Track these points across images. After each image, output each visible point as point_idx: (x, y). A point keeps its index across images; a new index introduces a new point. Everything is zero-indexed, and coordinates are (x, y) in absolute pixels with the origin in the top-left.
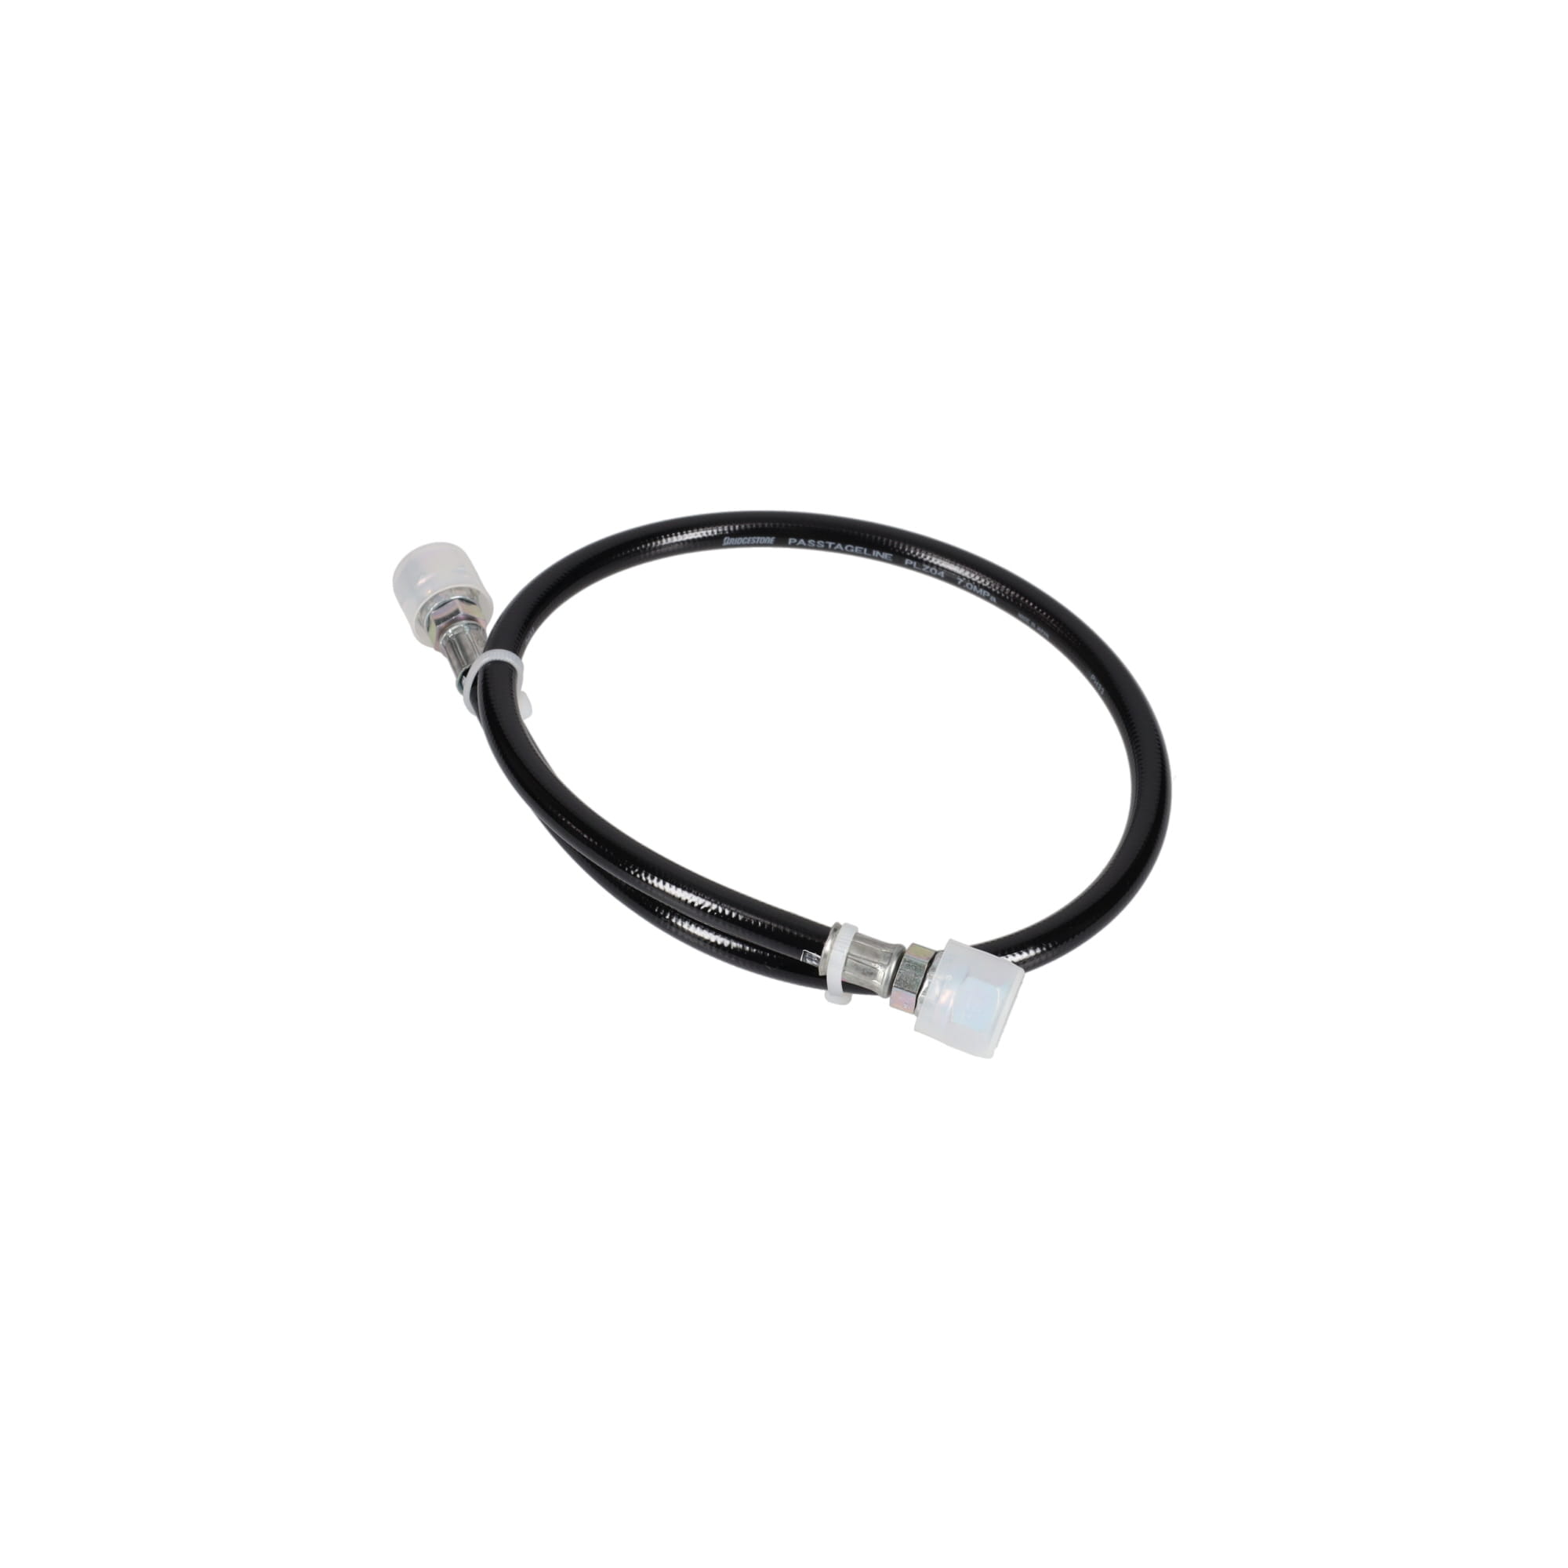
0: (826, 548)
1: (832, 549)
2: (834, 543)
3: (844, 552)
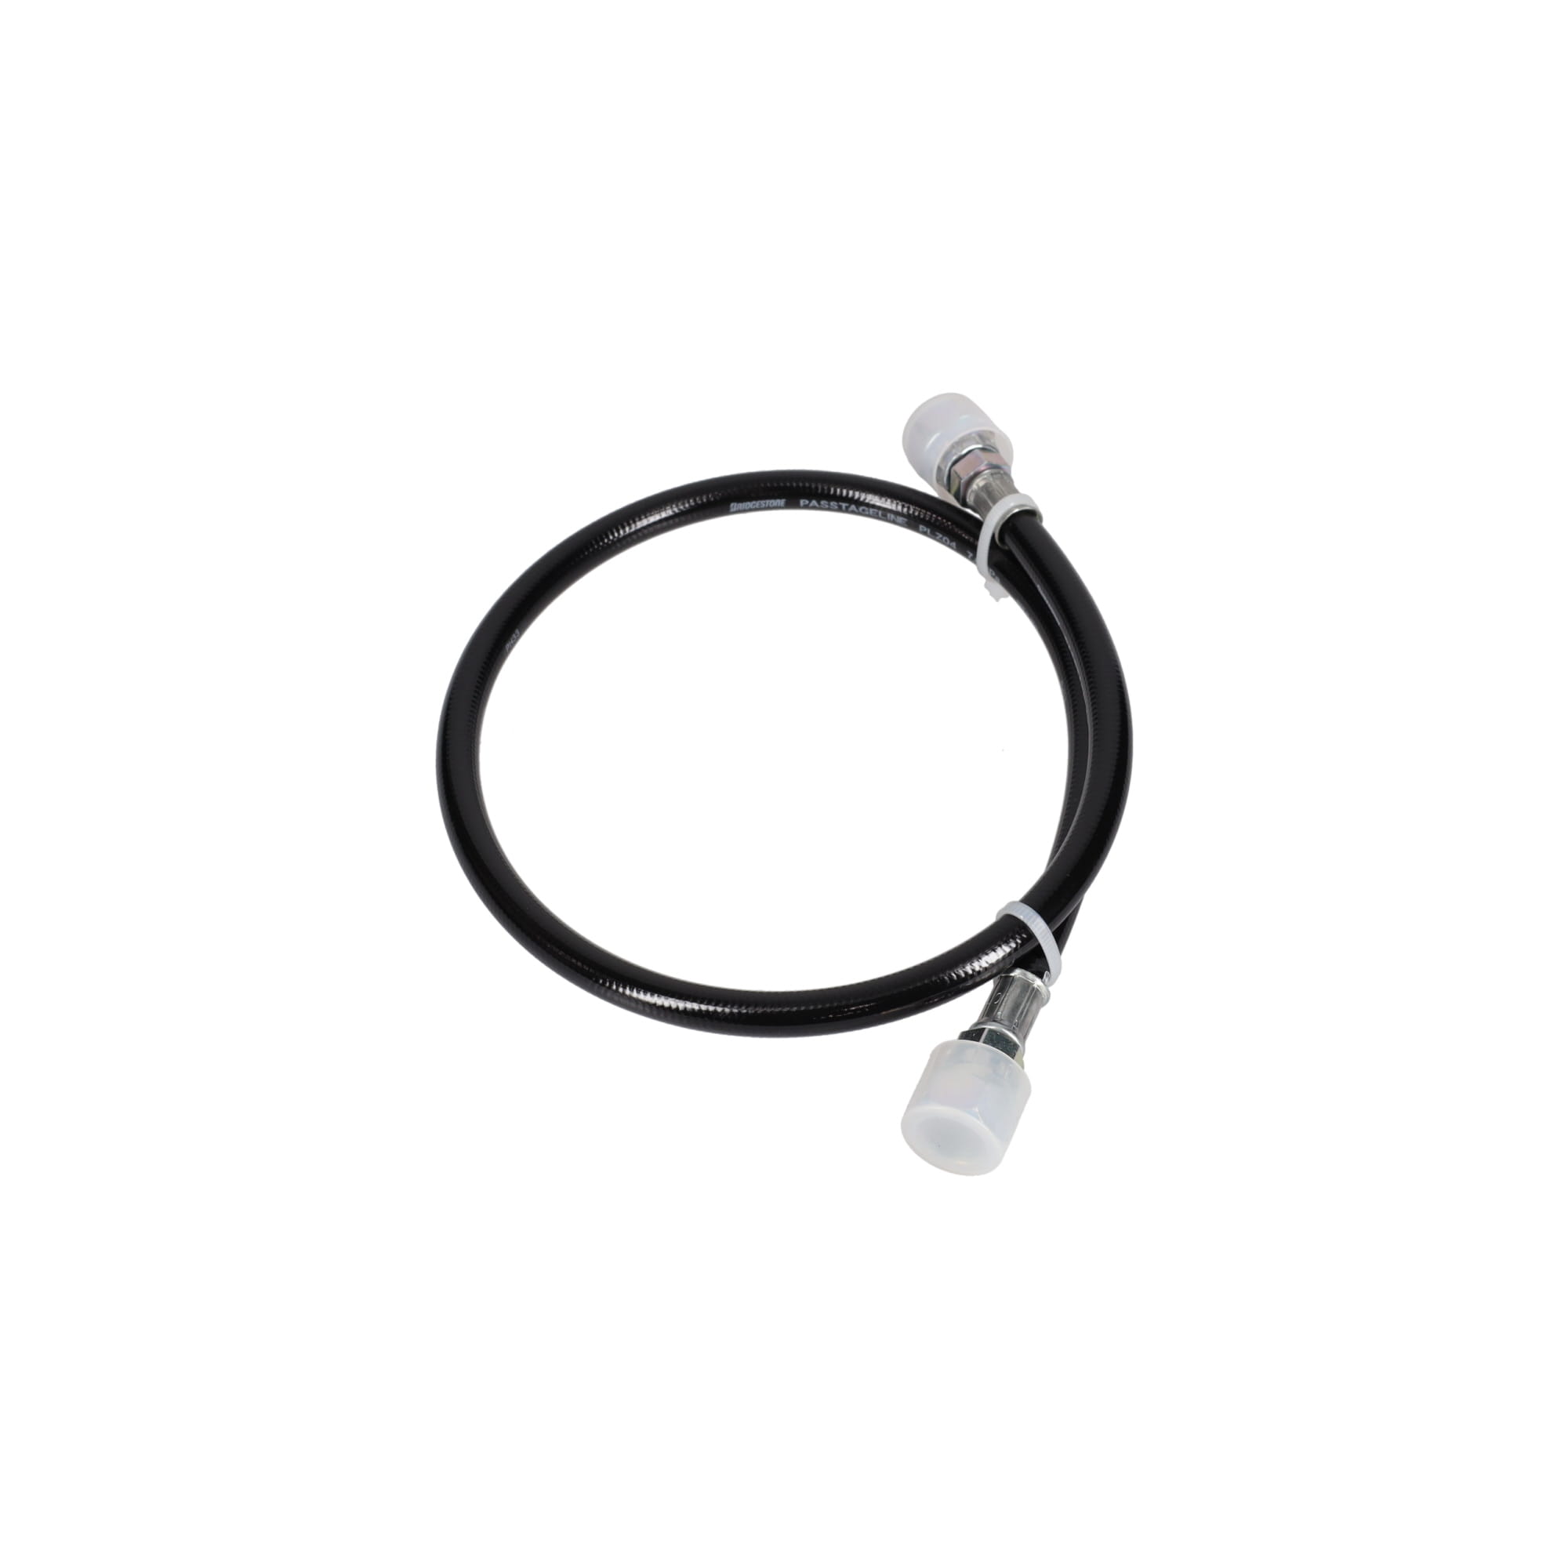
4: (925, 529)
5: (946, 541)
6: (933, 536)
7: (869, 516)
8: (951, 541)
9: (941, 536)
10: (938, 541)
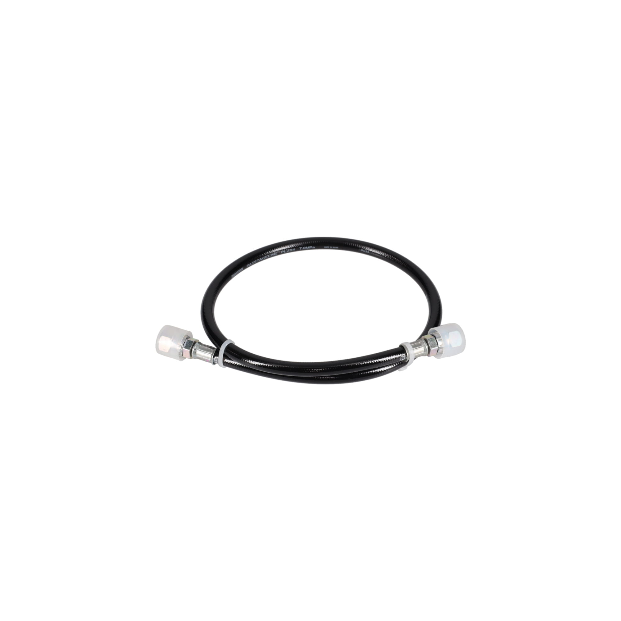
0: (257, 262)
1: (259, 261)
2: (259, 259)
3: (262, 260)
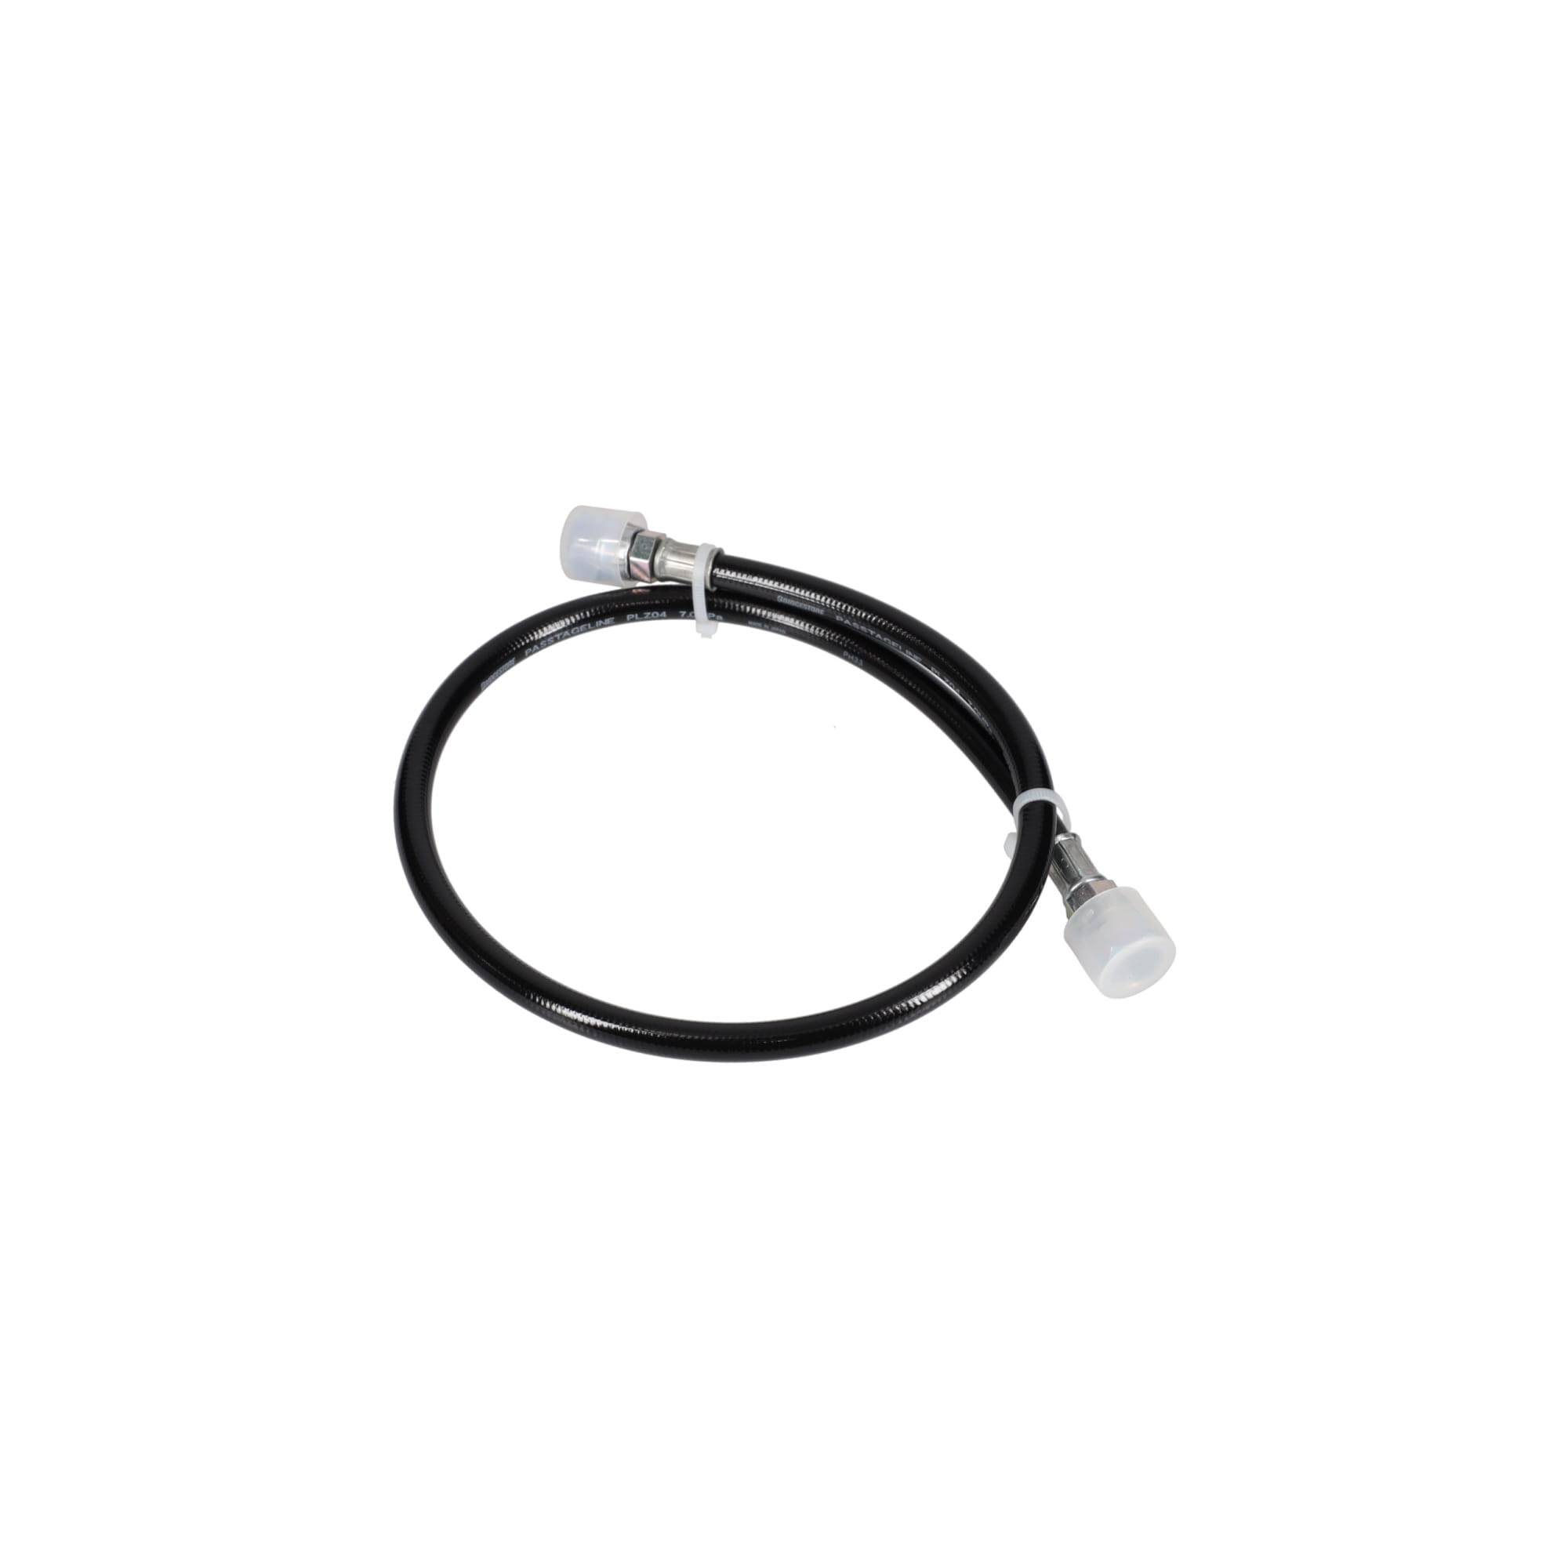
4: (633, 616)
5: (655, 615)
6: (642, 618)
7: (581, 633)
8: (660, 612)
9: (649, 613)
10: (649, 619)
